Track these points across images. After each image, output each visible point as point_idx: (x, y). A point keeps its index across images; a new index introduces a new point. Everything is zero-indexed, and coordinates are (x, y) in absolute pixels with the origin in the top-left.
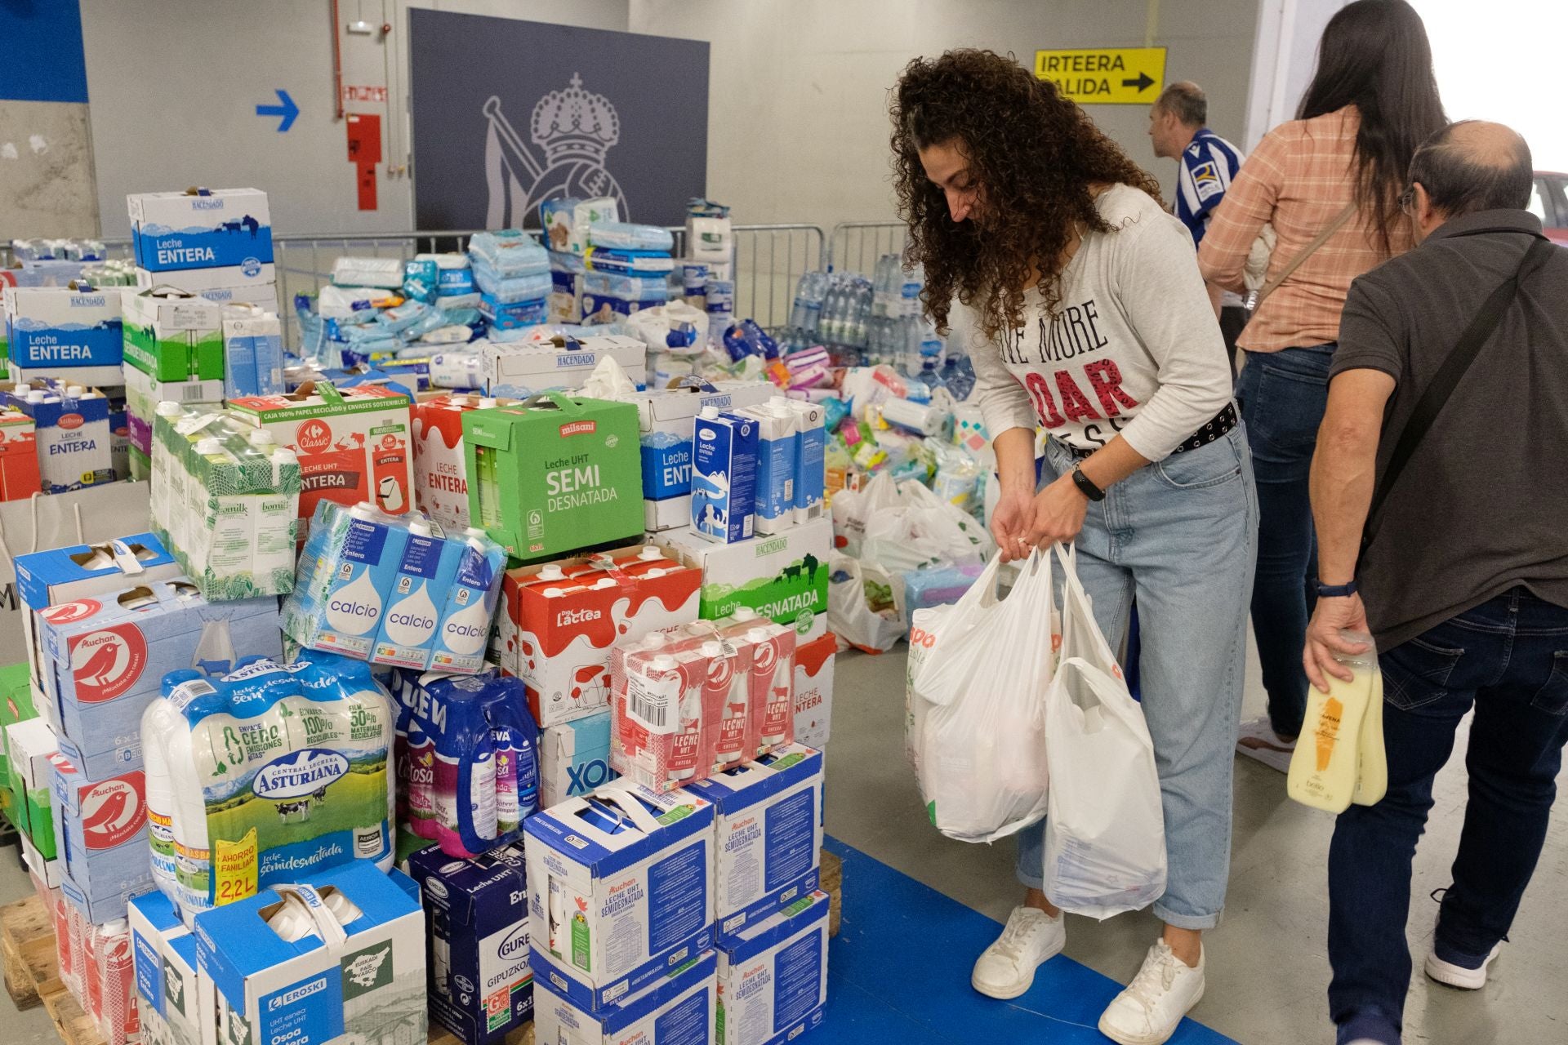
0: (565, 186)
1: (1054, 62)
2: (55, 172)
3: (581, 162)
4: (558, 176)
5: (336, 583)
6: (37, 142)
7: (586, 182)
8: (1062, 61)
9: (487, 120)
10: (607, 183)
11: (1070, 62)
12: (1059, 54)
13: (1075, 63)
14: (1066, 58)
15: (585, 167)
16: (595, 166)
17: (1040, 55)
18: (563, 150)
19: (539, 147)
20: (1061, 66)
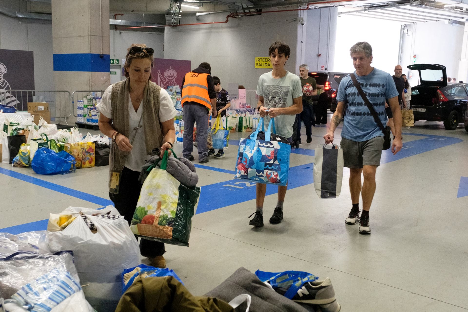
0: (169, 84)
1: (259, 60)
2: (106, 81)
3: (171, 80)
4: (168, 82)
5: (179, 105)
6: (105, 77)
7: (172, 83)
8: (260, 59)
9: (158, 74)
10: (175, 84)
11: (262, 60)
12: (260, 58)
13: (263, 60)
14: (261, 59)
15: (172, 81)
16: (173, 81)
17: (256, 58)
18: (169, 78)
19: (165, 78)
20: (260, 60)
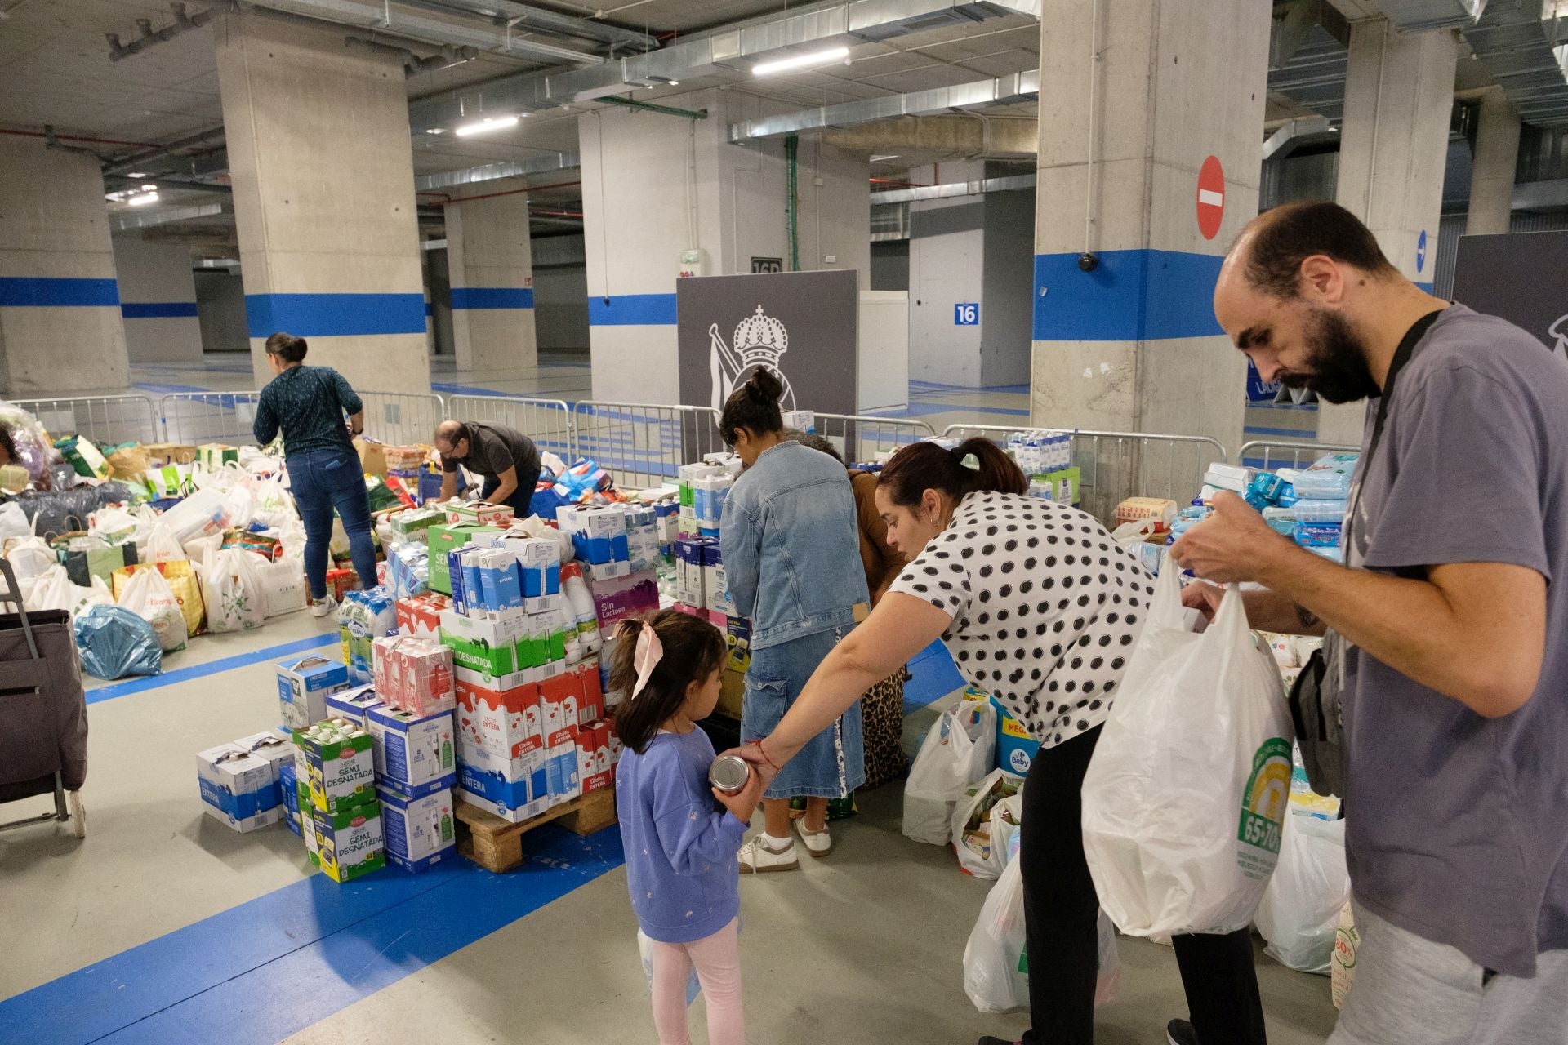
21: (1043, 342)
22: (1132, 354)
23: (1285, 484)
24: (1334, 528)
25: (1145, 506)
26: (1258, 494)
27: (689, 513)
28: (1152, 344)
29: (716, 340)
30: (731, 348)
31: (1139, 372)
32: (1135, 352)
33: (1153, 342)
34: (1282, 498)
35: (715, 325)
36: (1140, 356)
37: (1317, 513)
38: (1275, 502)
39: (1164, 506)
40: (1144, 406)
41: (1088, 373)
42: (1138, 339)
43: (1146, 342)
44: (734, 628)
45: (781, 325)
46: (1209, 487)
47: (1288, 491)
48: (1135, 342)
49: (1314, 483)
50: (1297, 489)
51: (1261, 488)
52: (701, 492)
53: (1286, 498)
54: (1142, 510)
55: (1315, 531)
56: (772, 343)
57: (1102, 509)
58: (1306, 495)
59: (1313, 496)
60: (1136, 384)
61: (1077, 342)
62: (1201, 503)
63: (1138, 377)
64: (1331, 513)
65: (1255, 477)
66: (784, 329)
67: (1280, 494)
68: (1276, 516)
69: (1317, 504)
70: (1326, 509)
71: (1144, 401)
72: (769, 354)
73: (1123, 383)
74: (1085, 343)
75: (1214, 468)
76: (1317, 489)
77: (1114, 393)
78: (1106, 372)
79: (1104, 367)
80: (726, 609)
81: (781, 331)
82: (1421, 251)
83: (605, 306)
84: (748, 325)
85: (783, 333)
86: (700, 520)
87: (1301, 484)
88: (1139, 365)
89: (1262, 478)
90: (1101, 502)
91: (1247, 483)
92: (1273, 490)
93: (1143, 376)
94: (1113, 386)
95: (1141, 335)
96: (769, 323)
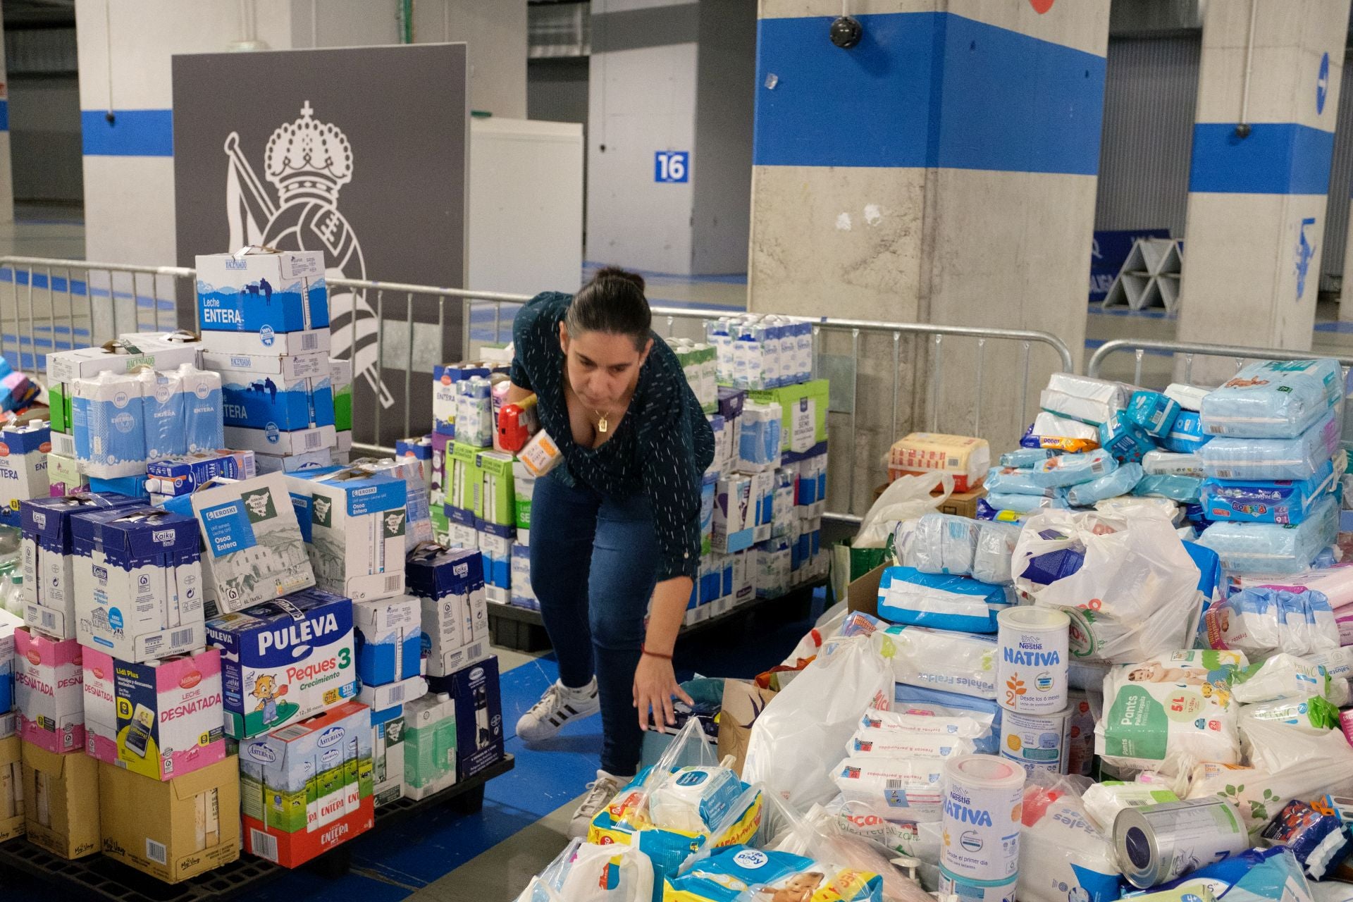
21: (771, 168)
22: (917, 192)
23: (1181, 411)
24: (1273, 490)
25: (937, 448)
26: (1136, 428)
27: (66, 444)
28: (949, 175)
29: (235, 160)
30: (261, 174)
31: (929, 221)
32: (923, 188)
33: (952, 171)
34: (1176, 435)
35: (234, 135)
36: (930, 195)
37: (1243, 463)
38: (1164, 442)
39: (968, 448)
40: (936, 281)
41: (844, 221)
42: (927, 165)
43: (940, 170)
44: (127, 683)
45: (342, 136)
46: (1049, 416)
47: (1187, 424)
48: (922, 170)
49: (1239, 409)
50: (1206, 421)
51: (1140, 419)
52: (84, 403)
53: (1184, 437)
54: (932, 454)
55: (1239, 495)
56: (327, 166)
57: (865, 454)
58: (1225, 430)
59: (1236, 433)
60: (923, 240)
61: (826, 169)
62: (1036, 443)
63: (928, 231)
64: (1267, 463)
65: (1129, 400)
66: (346, 144)
67: (1172, 429)
68: (1167, 467)
69: (1243, 447)
70: (1261, 457)
71: (936, 271)
72: (322, 184)
73: (903, 240)
74: (840, 171)
75: (1057, 382)
76: (1244, 419)
77: (886, 256)
78: (875, 220)
79: (871, 212)
80: (111, 645)
81: (342, 147)
82: (1322, 83)
83: (107, 124)
84: (288, 136)
85: (346, 149)
86: (83, 461)
87: (1215, 410)
88: (929, 210)
89: (1141, 400)
90: (864, 440)
91: (1116, 409)
92: (1160, 421)
93: (934, 229)
94: (885, 245)
95: (931, 160)
96: (322, 133)
